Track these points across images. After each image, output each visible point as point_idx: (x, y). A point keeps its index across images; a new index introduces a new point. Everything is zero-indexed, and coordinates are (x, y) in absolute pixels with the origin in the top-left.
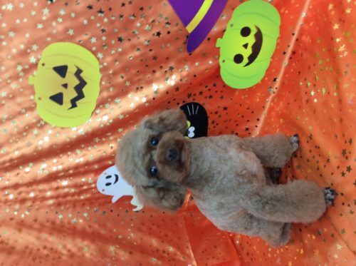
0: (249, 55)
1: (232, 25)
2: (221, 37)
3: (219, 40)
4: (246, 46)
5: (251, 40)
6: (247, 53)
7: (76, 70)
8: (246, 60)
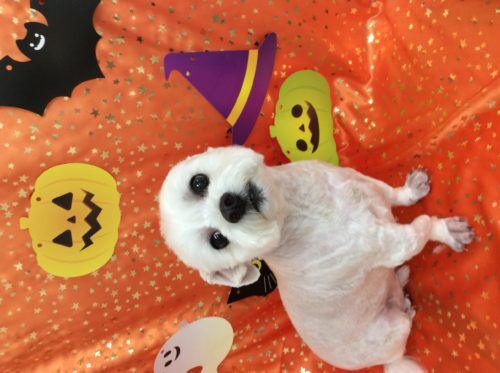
0: (310, 139)
1: (281, 107)
2: (273, 124)
3: (271, 128)
4: (302, 128)
5: (305, 119)
6: (307, 136)
7: (84, 195)
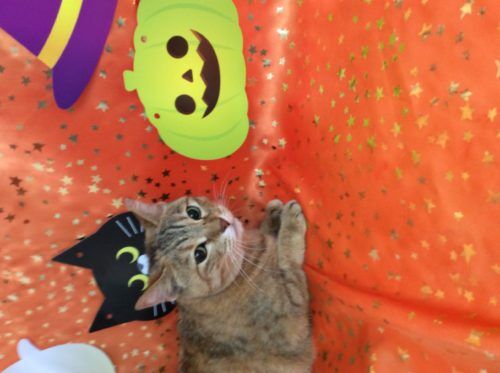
0: (202, 94)
1: (143, 39)
2: (131, 67)
3: (127, 74)
4: (188, 76)
5: (193, 61)
6: (197, 89)
8: (201, 106)
